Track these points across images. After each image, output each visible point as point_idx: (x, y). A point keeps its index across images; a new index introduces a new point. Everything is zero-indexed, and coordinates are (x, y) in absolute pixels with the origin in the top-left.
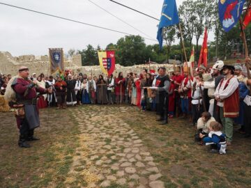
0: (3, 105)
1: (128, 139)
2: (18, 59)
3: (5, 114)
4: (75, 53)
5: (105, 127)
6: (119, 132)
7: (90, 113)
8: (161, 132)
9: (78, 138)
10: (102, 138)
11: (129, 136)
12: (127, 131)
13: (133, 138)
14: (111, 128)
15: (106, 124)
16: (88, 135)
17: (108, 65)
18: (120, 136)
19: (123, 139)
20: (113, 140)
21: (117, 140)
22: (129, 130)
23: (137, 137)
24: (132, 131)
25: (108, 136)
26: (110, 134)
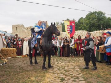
0: (13, 53)
1: (76, 80)
2: (27, 28)
3: (13, 58)
4: (59, 24)
5: (65, 70)
6: (72, 75)
7: (59, 61)
8: (102, 78)
9: (45, 76)
10: (60, 77)
11: (78, 78)
12: (77, 75)
13: (80, 79)
14: (68, 71)
15: (66, 68)
16: (52, 74)
17: (70, 30)
18: (72, 77)
19: (73, 79)
20: (66, 79)
21: (69, 79)
22: (80, 74)
23: (83, 79)
24: (81, 75)
25: (64, 77)
26: (66, 75)
